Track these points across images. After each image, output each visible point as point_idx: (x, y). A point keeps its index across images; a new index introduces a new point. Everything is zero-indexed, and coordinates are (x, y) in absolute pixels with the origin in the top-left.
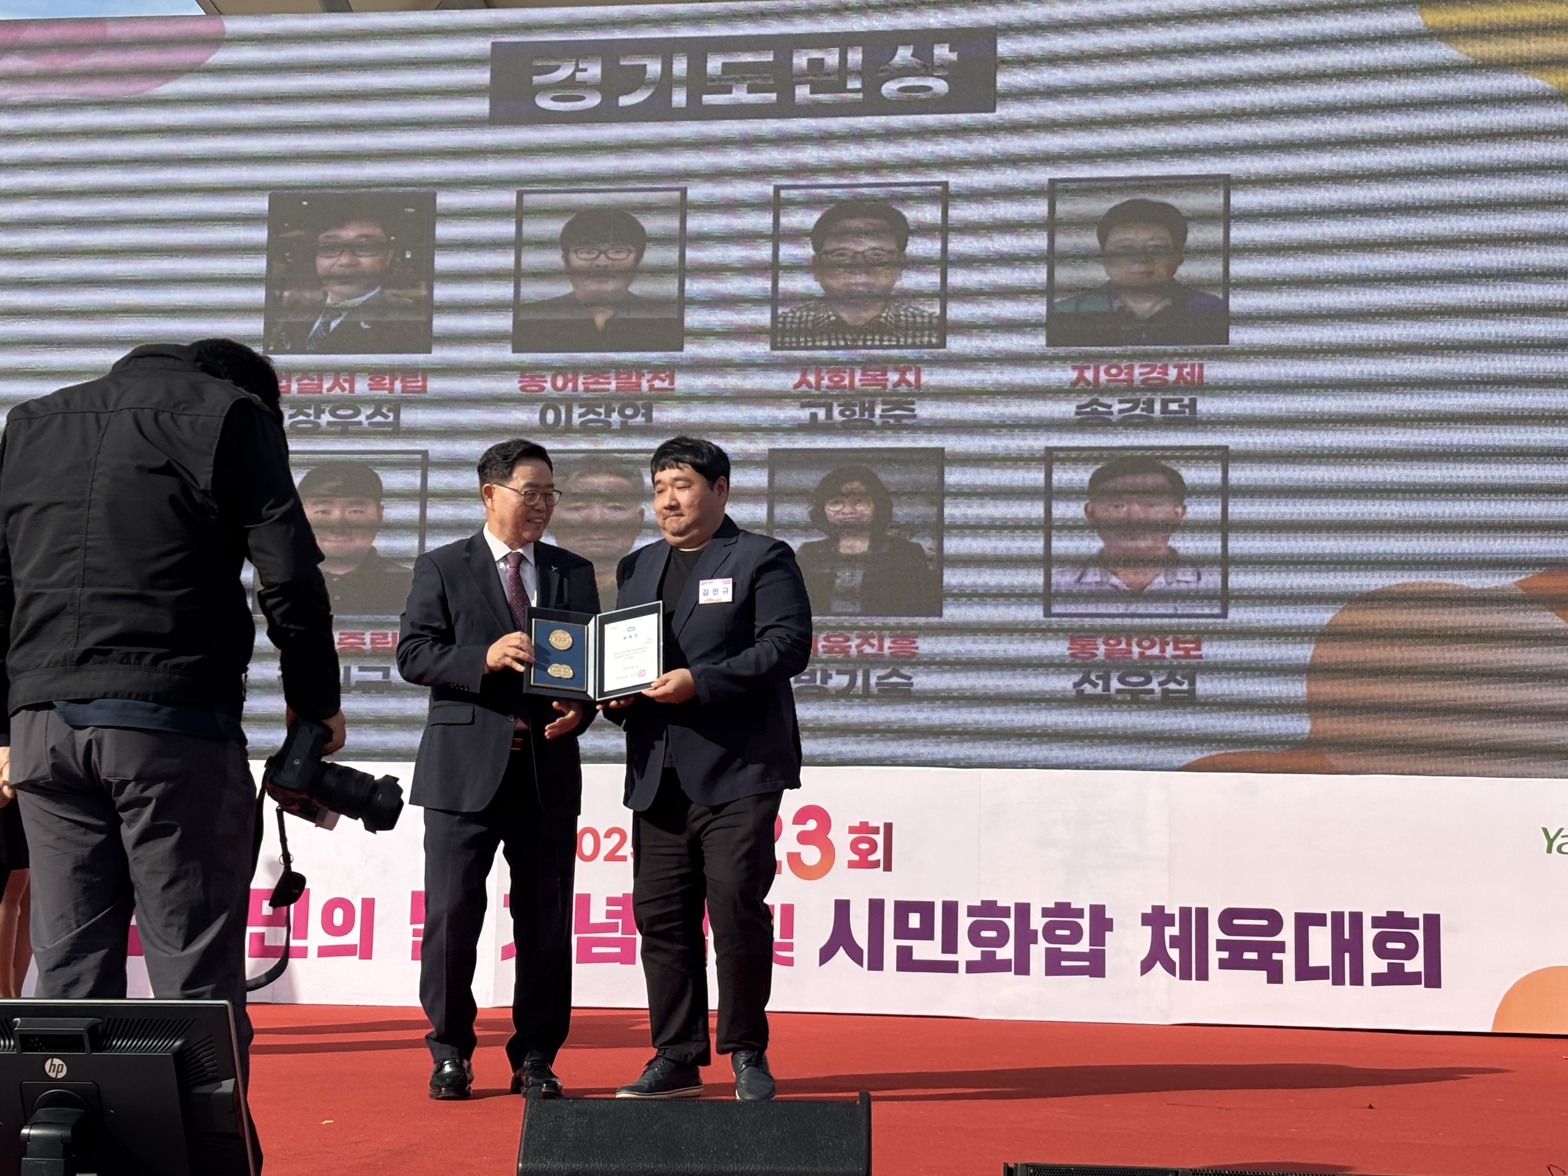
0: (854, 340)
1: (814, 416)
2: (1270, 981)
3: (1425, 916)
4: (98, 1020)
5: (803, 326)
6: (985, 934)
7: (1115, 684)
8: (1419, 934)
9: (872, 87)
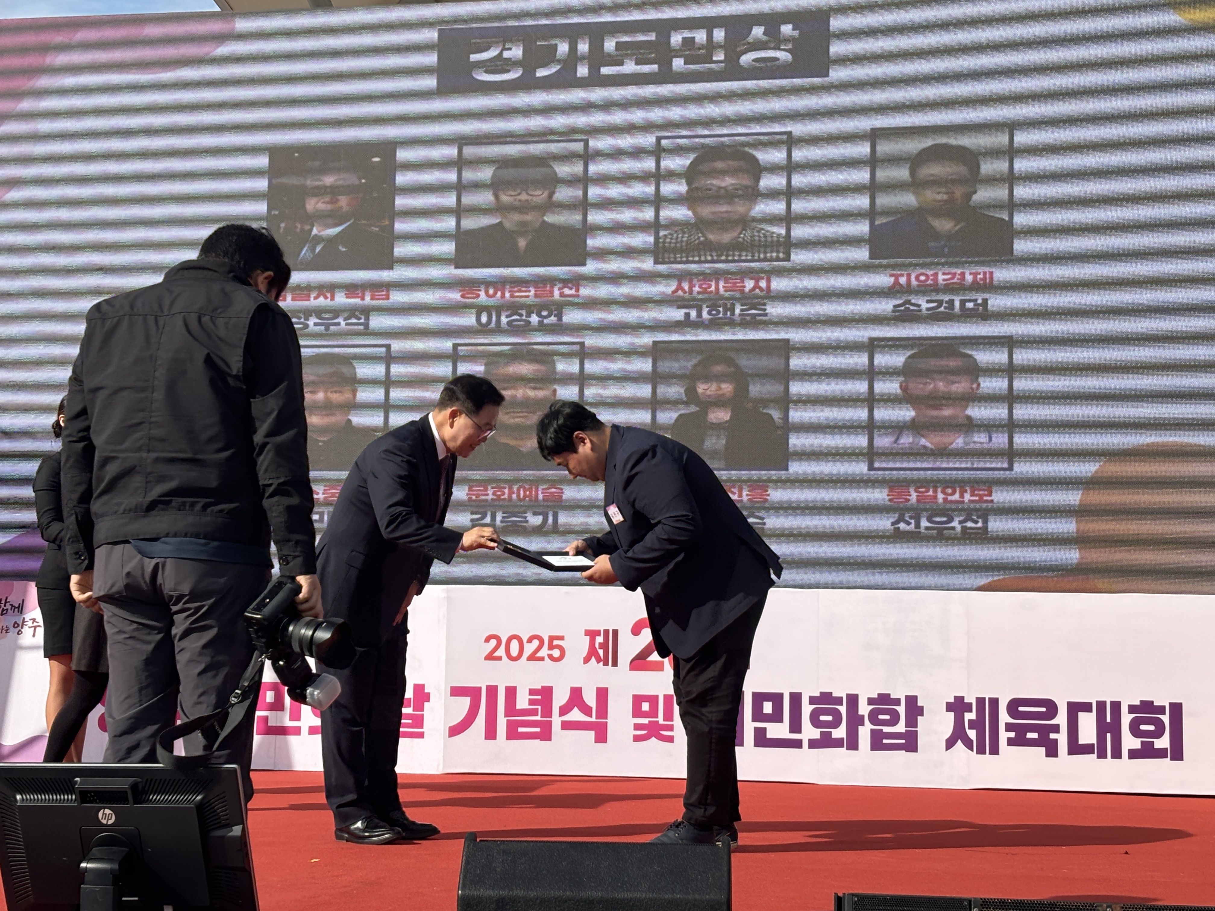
0: (718, 256)
1: (687, 315)
2: (1048, 755)
3: (1171, 704)
4: (139, 780)
5: (678, 245)
6: (823, 718)
7: (924, 523)
8: (1166, 719)
9: (733, 57)
